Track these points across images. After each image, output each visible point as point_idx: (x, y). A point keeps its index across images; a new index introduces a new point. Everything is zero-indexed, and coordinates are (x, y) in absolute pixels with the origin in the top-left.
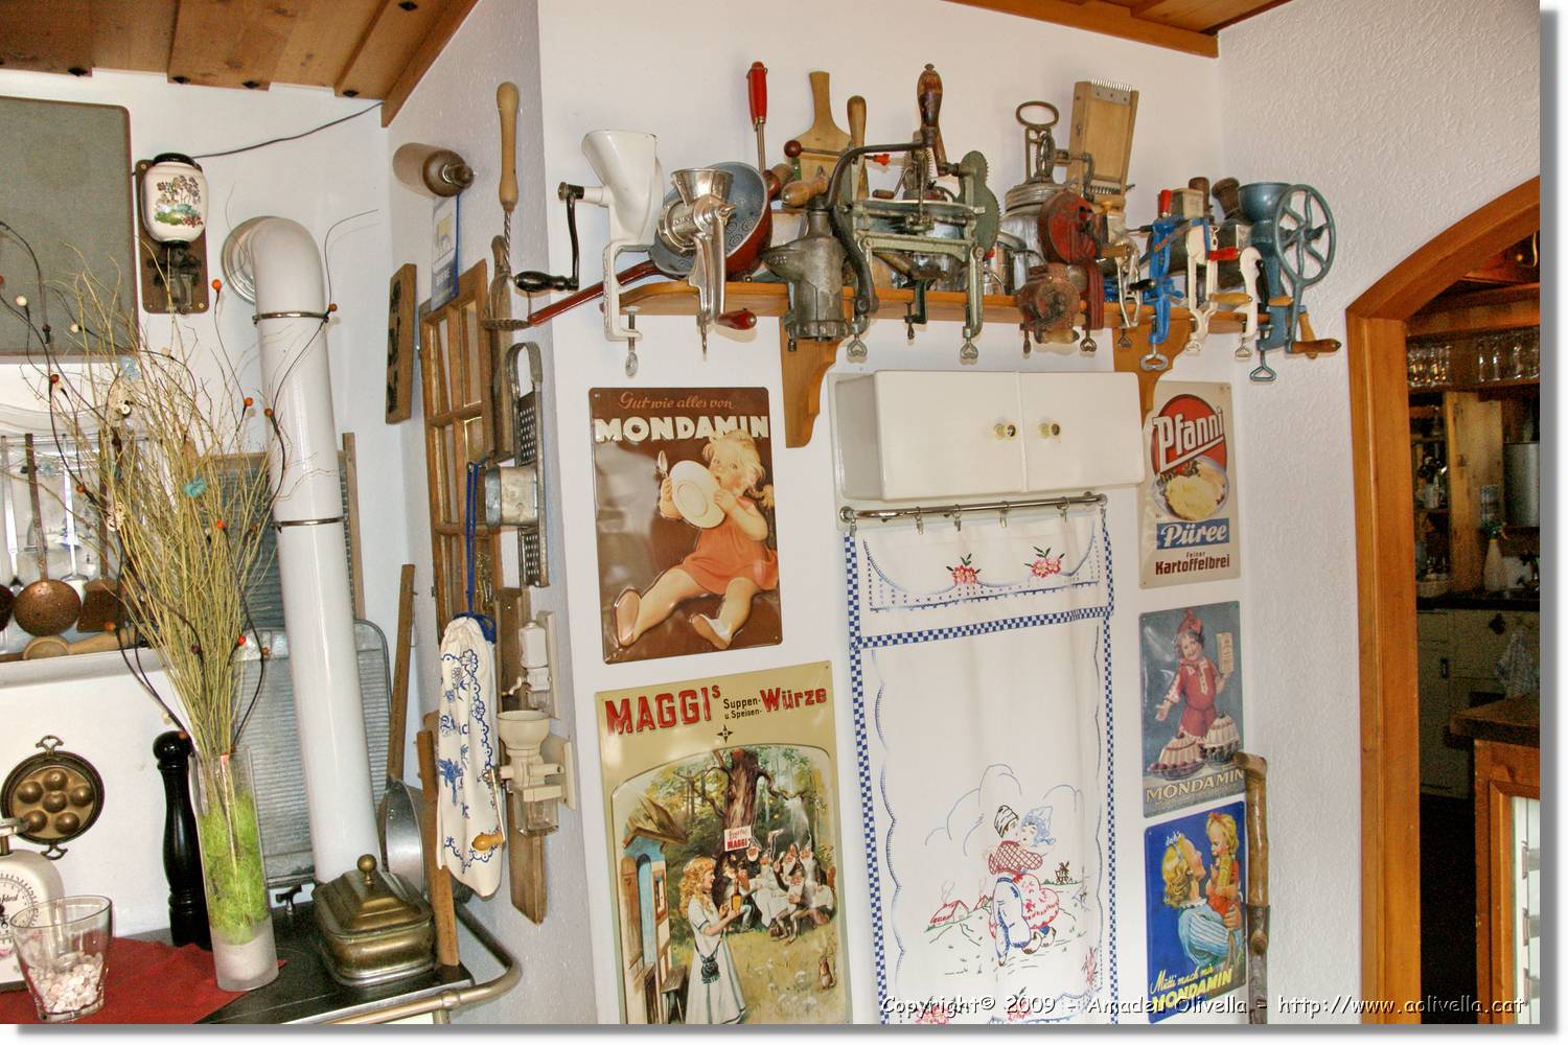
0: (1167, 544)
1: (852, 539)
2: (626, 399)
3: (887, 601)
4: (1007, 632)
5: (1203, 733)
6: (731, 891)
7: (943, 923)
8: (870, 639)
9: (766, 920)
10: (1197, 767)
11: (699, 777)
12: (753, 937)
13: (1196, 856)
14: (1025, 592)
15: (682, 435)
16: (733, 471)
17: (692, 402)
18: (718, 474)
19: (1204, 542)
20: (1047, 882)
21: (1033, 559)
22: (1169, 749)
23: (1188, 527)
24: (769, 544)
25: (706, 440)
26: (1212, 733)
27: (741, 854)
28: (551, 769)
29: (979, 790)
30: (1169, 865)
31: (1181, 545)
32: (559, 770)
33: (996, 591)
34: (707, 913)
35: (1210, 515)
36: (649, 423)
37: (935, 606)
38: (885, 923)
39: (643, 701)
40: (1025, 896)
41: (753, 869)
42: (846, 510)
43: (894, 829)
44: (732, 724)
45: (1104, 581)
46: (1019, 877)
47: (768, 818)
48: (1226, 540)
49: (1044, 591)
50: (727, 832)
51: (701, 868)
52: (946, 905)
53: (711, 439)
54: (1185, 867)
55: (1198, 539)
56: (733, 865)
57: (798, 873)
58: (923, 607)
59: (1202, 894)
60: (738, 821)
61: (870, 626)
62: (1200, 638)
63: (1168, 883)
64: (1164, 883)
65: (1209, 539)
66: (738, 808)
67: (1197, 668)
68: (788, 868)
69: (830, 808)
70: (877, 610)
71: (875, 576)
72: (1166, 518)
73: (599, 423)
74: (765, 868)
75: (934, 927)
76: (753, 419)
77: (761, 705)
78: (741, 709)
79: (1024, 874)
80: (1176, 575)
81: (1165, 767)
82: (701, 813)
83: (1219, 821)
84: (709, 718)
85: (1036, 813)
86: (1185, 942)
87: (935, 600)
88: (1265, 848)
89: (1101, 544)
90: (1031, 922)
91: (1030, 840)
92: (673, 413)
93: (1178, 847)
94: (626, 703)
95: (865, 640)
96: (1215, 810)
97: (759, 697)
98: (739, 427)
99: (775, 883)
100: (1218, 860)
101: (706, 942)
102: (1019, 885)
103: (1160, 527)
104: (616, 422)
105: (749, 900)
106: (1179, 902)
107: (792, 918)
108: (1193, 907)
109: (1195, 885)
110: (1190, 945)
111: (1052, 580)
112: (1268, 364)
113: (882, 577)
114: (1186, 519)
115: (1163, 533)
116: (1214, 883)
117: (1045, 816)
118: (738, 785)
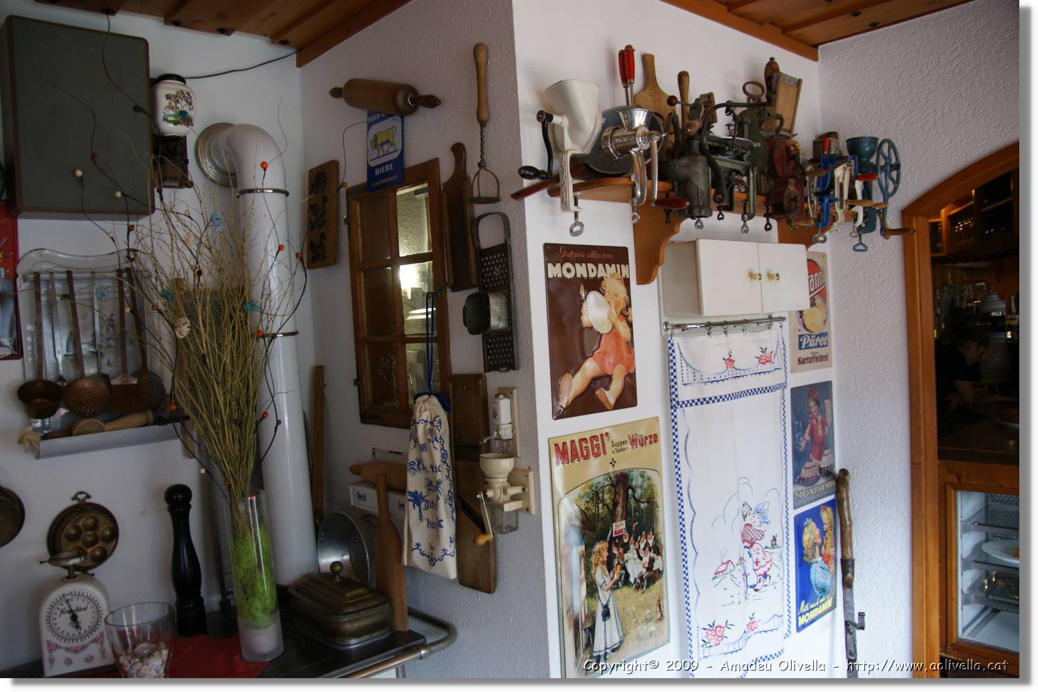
0: (803, 347)
1: (672, 342)
2: (563, 251)
3: (691, 380)
5: (820, 458)
6: (616, 562)
7: (721, 574)
8: (683, 402)
9: (632, 580)
10: (817, 479)
11: (601, 490)
12: (625, 591)
13: (817, 531)
14: (756, 374)
15: (592, 275)
16: (616, 298)
17: (593, 255)
18: (609, 300)
19: (819, 346)
20: (766, 547)
21: (759, 354)
22: (806, 468)
23: (812, 337)
24: (630, 344)
25: (602, 279)
26: (824, 459)
27: (621, 538)
29: (738, 492)
30: (806, 537)
31: (810, 348)
32: (524, 489)
33: (743, 373)
34: (604, 577)
35: (822, 330)
36: (574, 266)
37: (718, 381)
38: (689, 577)
39: (572, 442)
41: (626, 548)
42: (666, 324)
43: (695, 519)
44: (616, 456)
45: (783, 368)
46: (752, 545)
47: (633, 515)
48: (827, 346)
49: (764, 373)
50: (614, 524)
51: (602, 548)
52: (723, 563)
53: (605, 278)
54: (813, 538)
55: (816, 345)
56: (617, 545)
57: (647, 549)
58: (712, 382)
59: (821, 555)
60: (619, 518)
61: (684, 394)
62: (818, 403)
63: (806, 548)
64: (804, 548)
65: (821, 344)
66: (619, 509)
67: (817, 420)
68: (642, 546)
69: (660, 507)
70: (686, 385)
71: (684, 364)
72: (804, 332)
73: (550, 265)
74: (632, 546)
75: (716, 577)
76: (623, 266)
77: (629, 446)
78: (620, 448)
79: (754, 543)
80: (806, 365)
81: (804, 479)
82: (602, 513)
83: (826, 511)
84: (605, 453)
85: (760, 507)
86: (813, 583)
87: (718, 378)
89: (782, 346)
90: (758, 572)
91: (758, 523)
92: (585, 261)
93: (810, 526)
94: (564, 444)
95: (681, 403)
96: (823, 504)
97: (628, 440)
98: (617, 271)
99: (636, 556)
100: (826, 534)
101: (604, 595)
102: (752, 550)
103: (800, 336)
104: (558, 265)
105: (624, 568)
106: (810, 559)
107: (644, 577)
108: (816, 562)
109: (817, 548)
110: (816, 585)
111: (768, 367)
113: (688, 365)
114: (811, 332)
115: (801, 340)
116: (825, 547)
118: (619, 495)
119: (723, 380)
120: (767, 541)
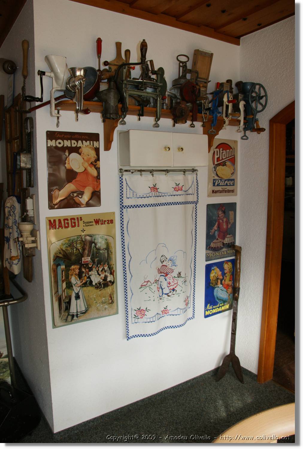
0: (216, 184)
1: (122, 178)
2: (57, 134)
3: (131, 196)
4: (166, 206)
5: (224, 239)
6: (84, 275)
7: (144, 286)
8: (126, 206)
9: (94, 284)
10: (221, 248)
11: (75, 242)
12: (90, 288)
13: (220, 273)
14: (172, 195)
15: (73, 146)
16: (88, 157)
17: (76, 136)
18: (83, 157)
19: (227, 185)
20: (174, 277)
21: (174, 186)
22: (213, 243)
23: (222, 180)
24: (98, 178)
25: (80, 147)
26: (226, 239)
27: (87, 265)
28: (33, 239)
29: (156, 250)
30: (212, 275)
31: (220, 186)
32: (35, 239)
33: (163, 195)
34: (77, 281)
35: (229, 177)
36: (63, 142)
37: (145, 198)
38: (128, 286)
39: (60, 220)
40: (168, 280)
41: (91, 269)
42: (121, 169)
43: (131, 260)
44: (85, 228)
45: (196, 194)
46: (167, 275)
47: (95, 255)
48: (234, 185)
49: (177, 195)
50: (83, 258)
51: (75, 268)
52: (145, 282)
53: (82, 147)
54: (217, 276)
55: (225, 184)
56: (85, 268)
57: (104, 271)
58: (141, 198)
59: (221, 284)
60: (86, 256)
61: (126, 202)
62: (224, 212)
63: (212, 280)
64: (210, 280)
65: (228, 184)
66: (86, 252)
67: (223, 221)
68: (100, 269)
69: (113, 253)
70: (128, 198)
71: (128, 189)
72: (216, 178)
73: (49, 141)
74: (94, 269)
75: (141, 288)
76: (95, 142)
77: (94, 223)
78: (88, 224)
79: (168, 274)
80: (218, 194)
81: (212, 248)
82: (76, 253)
83: (227, 264)
84: (78, 226)
85: (172, 258)
86: (216, 297)
87: (145, 196)
88: (240, 272)
89: (196, 184)
90: (170, 288)
91: (170, 265)
92: (71, 139)
93: (215, 270)
94: (55, 221)
95: (124, 206)
96: (226, 261)
97: (93, 221)
98: (90, 144)
99: (97, 273)
100: (226, 274)
101: (76, 289)
102: (167, 277)
103: (214, 180)
104: (54, 141)
105: (89, 277)
106: (214, 285)
107: (101, 283)
108: (218, 287)
109: (219, 281)
110: (217, 298)
111: (180, 192)
112: (247, 135)
113: (130, 189)
114: (222, 178)
115: (215, 182)
116: (225, 281)
117: (175, 258)
118: (86, 245)
119: (148, 197)
120: (175, 274)
